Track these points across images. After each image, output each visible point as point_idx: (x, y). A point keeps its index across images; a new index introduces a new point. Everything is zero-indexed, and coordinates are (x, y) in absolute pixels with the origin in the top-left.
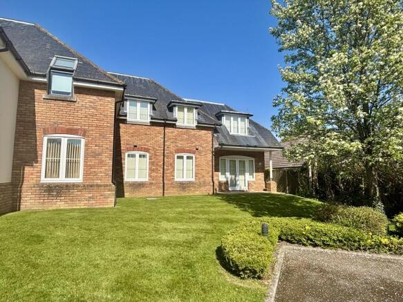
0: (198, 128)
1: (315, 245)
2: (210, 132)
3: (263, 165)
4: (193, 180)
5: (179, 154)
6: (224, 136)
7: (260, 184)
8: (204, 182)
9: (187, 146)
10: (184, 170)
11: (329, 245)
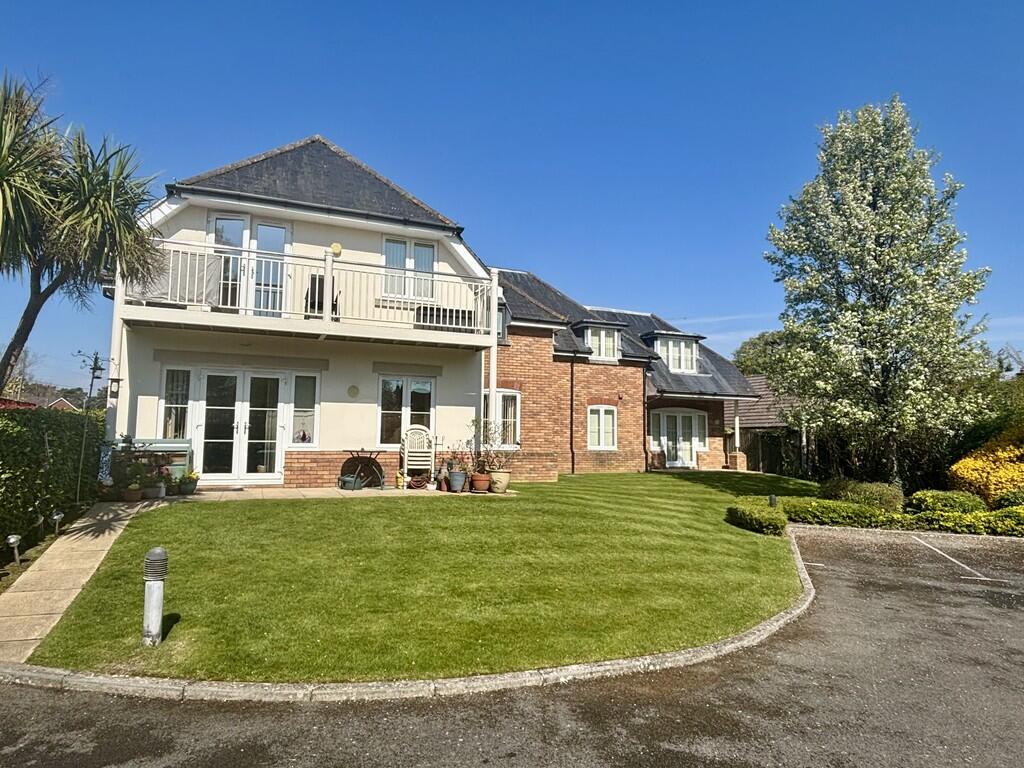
0: (623, 363)
1: (823, 523)
2: (640, 369)
3: (722, 424)
4: (615, 448)
5: (595, 407)
6: (662, 376)
7: (715, 456)
8: (632, 452)
9: (605, 393)
10: (602, 433)
11: (837, 522)
